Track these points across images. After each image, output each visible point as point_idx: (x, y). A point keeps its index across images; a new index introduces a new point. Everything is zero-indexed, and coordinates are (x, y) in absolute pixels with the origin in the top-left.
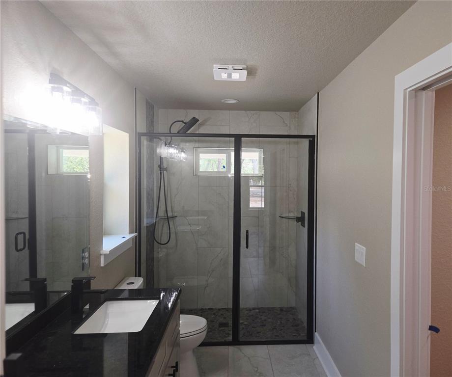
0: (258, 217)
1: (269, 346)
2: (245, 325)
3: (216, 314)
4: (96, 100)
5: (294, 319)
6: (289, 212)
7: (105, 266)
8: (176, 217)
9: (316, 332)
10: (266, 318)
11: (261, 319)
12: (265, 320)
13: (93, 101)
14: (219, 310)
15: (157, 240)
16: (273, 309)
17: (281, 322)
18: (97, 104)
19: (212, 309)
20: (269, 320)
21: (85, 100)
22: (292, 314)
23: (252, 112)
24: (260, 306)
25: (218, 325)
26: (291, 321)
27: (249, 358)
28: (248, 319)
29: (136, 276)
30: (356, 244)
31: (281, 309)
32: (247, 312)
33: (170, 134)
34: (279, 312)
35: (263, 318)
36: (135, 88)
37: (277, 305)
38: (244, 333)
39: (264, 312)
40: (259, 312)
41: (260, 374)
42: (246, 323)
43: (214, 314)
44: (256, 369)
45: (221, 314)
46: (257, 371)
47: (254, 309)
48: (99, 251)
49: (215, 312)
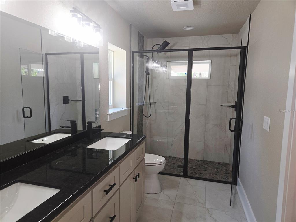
0: (206, 105)
1: (206, 181)
2: (193, 168)
3: (177, 160)
4: (100, 26)
5: (227, 170)
6: (228, 102)
7: (109, 121)
8: (156, 103)
9: (238, 178)
10: (207, 166)
11: (204, 167)
12: (207, 168)
13: (98, 26)
14: (180, 158)
15: (145, 115)
16: (214, 162)
17: (217, 170)
18: (101, 28)
19: (176, 157)
20: (210, 168)
21: (92, 24)
22: (226, 167)
23: (205, 36)
24: (204, 160)
25: (177, 166)
26: (224, 170)
27: (192, 186)
28: (196, 166)
29: (130, 131)
30: (265, 117)
31: (219, 163)
32: (196, 162)
33: (152, 51)
34: (217, 165)
35: (206, 166)
36: (131, 24)
37: (217, 161)
38: (192, 173)
39: (207, 163)
40: (204, 163)
41: (197, 195)
42: (194, 167)
43: (176, 160)
44: (195, 192)
45: (180, 161)
46: (195, 193)
47: (201, 161)
48: (107, 113)
49: (177, 159)
